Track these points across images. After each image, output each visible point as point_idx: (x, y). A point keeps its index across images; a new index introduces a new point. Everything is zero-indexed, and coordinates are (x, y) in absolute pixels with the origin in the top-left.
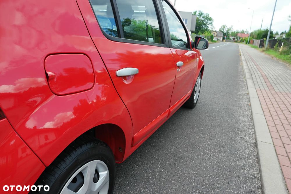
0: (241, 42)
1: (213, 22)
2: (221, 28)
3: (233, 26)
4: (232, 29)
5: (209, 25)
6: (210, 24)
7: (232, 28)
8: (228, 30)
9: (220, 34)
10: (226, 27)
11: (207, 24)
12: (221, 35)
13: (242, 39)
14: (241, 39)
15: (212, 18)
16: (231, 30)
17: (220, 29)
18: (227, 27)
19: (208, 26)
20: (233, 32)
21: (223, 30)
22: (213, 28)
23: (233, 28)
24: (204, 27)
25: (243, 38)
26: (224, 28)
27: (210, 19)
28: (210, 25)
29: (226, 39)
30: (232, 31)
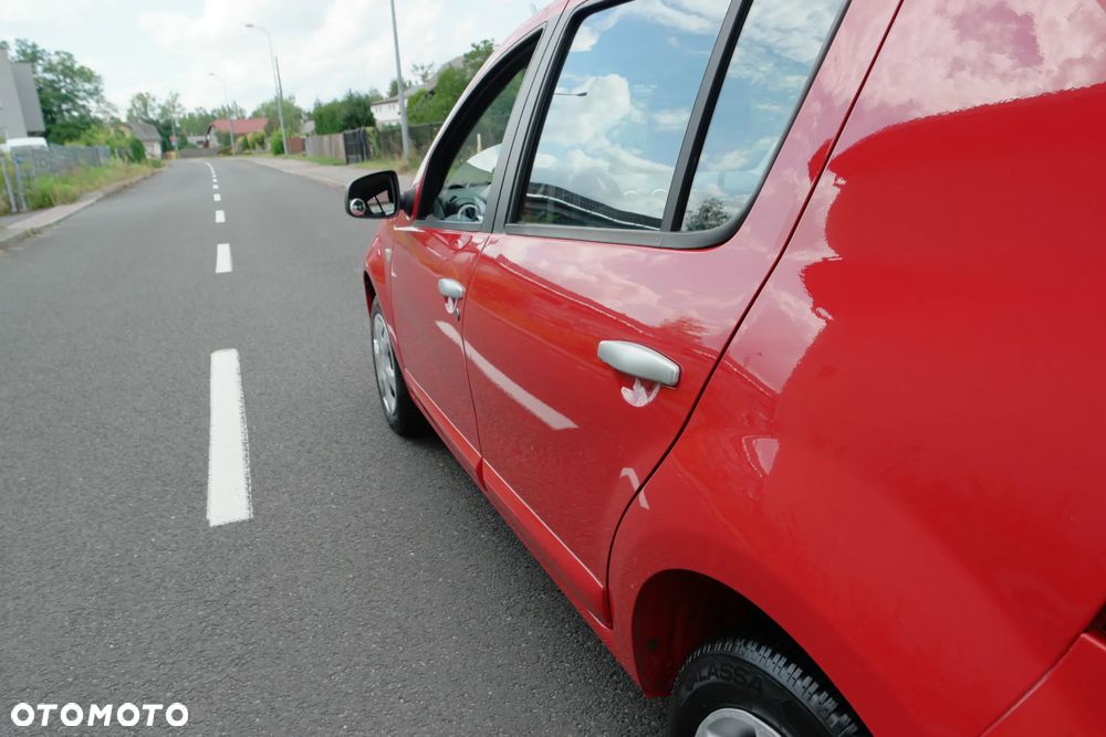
0: (247, 151)
1: (101, 87)
2: (134, 106)
3: (177, 95)
4: (180, 106)
5: (84, 99)
6: (91, 94)
7: (176, 105)
8: (165, 111)
9: (146, 131)
10: (150, 102)
11: (77, 97)
12: (153, 137)
13: (246, 140)
14: (240, 140)
15: (92, 69)
16: (177, 110)
17: (130, 111)
18: (154, 100)
19: (84, 103)
20: (187, 117)
21: (146, 113)
22: (108, 110)
23: (179, 101)
24: (68, 111)
25: (250, 137)
26: (145, 105)
27: (87, 75)
28: (90, 100)
29: (180, 148)
30: (181, 116)
